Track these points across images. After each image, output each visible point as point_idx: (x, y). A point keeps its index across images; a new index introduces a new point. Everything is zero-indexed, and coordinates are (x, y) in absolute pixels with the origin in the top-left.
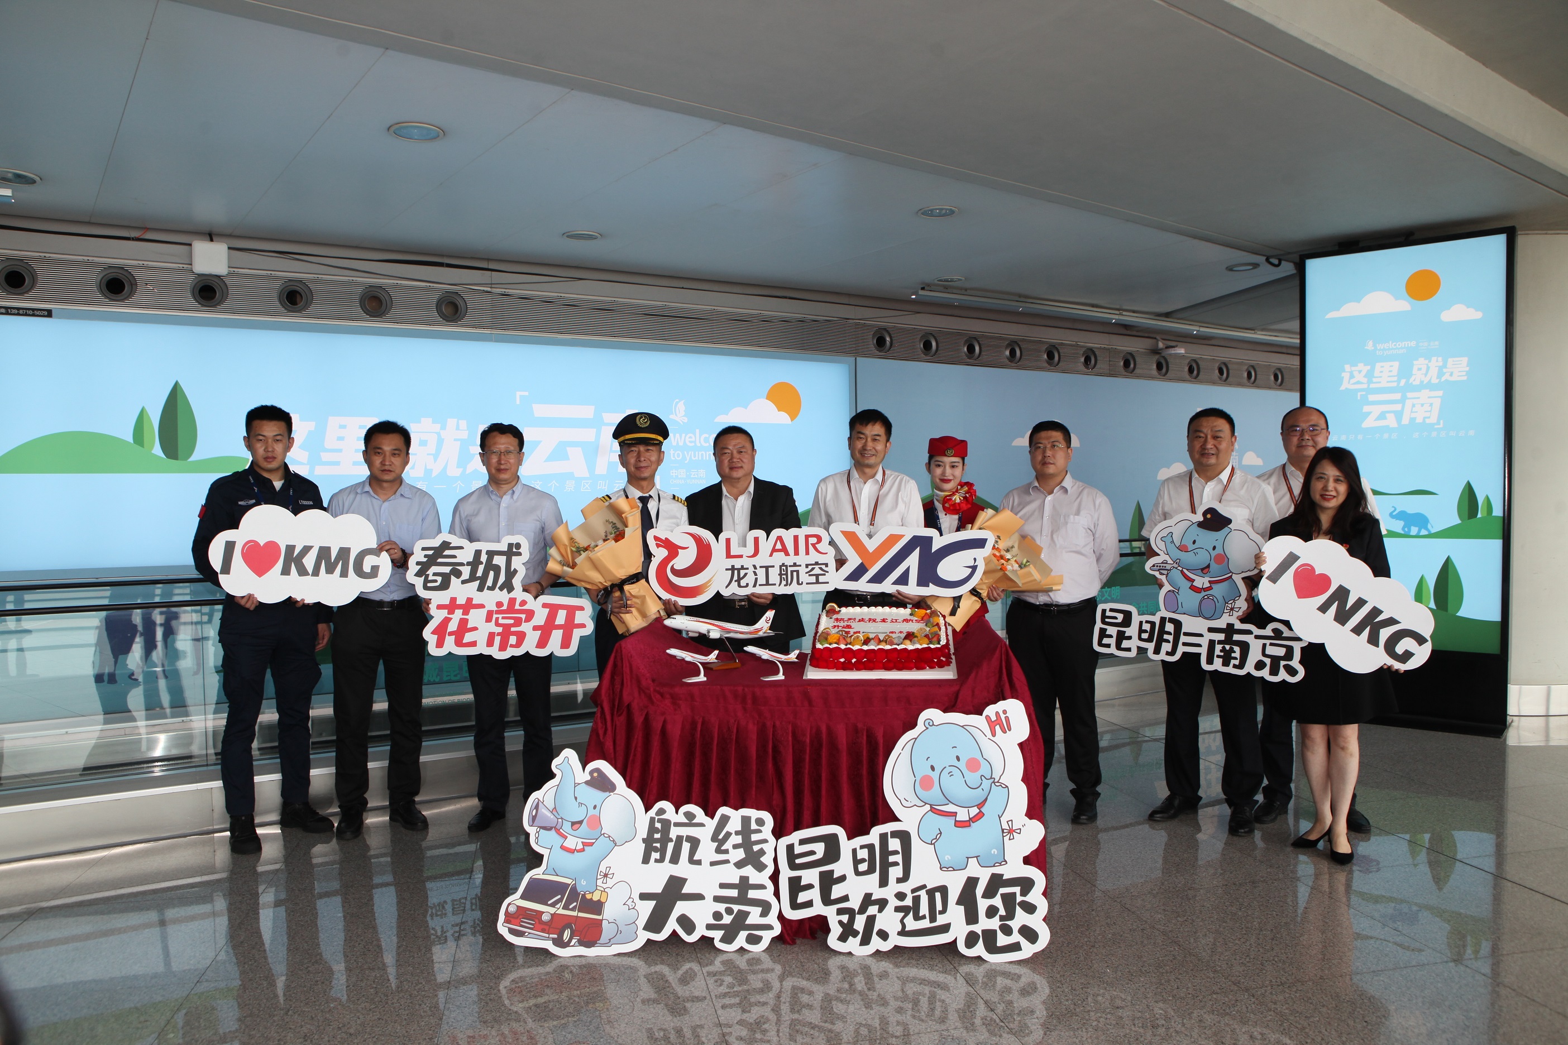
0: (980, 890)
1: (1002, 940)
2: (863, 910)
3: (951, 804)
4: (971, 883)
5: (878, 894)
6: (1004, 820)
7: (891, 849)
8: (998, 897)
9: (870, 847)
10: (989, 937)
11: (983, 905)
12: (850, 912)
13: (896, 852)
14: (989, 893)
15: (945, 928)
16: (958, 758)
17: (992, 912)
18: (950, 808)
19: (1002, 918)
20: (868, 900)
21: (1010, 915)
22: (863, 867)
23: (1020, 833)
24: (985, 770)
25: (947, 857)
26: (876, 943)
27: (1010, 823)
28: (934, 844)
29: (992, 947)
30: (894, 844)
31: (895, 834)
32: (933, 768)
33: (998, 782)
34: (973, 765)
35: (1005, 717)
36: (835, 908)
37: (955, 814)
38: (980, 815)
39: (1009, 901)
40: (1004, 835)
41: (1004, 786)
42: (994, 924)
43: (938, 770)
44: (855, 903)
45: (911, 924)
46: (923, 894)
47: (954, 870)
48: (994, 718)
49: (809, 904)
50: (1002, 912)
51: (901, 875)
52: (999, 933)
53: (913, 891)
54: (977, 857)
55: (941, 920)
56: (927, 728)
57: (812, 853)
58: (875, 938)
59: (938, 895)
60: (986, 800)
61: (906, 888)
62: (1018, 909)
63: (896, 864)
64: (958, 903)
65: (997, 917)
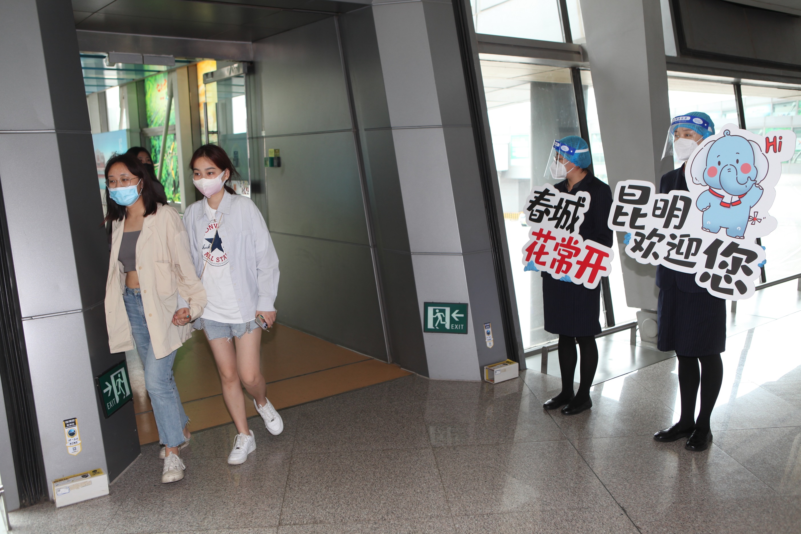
0: (721, 249)
1: (723, 284)
2: (650, 237)
3: (722, 190)
4: (718, 243)
5: (661, 231)
6: (753, 210)
7: (677, 206)
8: (731, 257)
9: (666, 202)
10: (716, 279)
11: (719, 258)
12: (642, 236)
13: (679, 210)
14: (726, 253)
15: (692, 265)
16: (737, 161)
17: (723, 265)
18: (721, 192)
19: (728, 271)
20: (654, 233)
21: (734, 271)
22: (658, 212)
23: (760, 222)
24: (752, 174)
25: (708, 223)
26: (650, 260)
27: (756, 213)
28: (703, 211)
29: (715, 286)
30: (680, 204)
31: (683, 198)
32: (719, 163)
33: (758, 184)
34: (746, 168)
35: (780, 142)
36: (635, 231)
37: (722, 197)
38: (738, 203)
39: (737, 262)
40: (749, 220)
41: (761, 188)
42: (722, 273)
43: (722, 165)
44: (646, 232)
45: (673, 255)
46: (686, 239)
47: (710, 232)
48: (771, 140)
49: (622, 224)
50: (730, 267)
51: (677, 224)
52: (723, 279)
53: (682, 236)
54: (727, 228)
55: (691, 259)
56: (725, 136)
57: (633, 195)
58: (651, 256)
59: (695, 244)
60: (746, 193)
61: (678, 233)
62: (740, 269)
63: (677, 216)
64: (705, 252)
65: (725, 270)
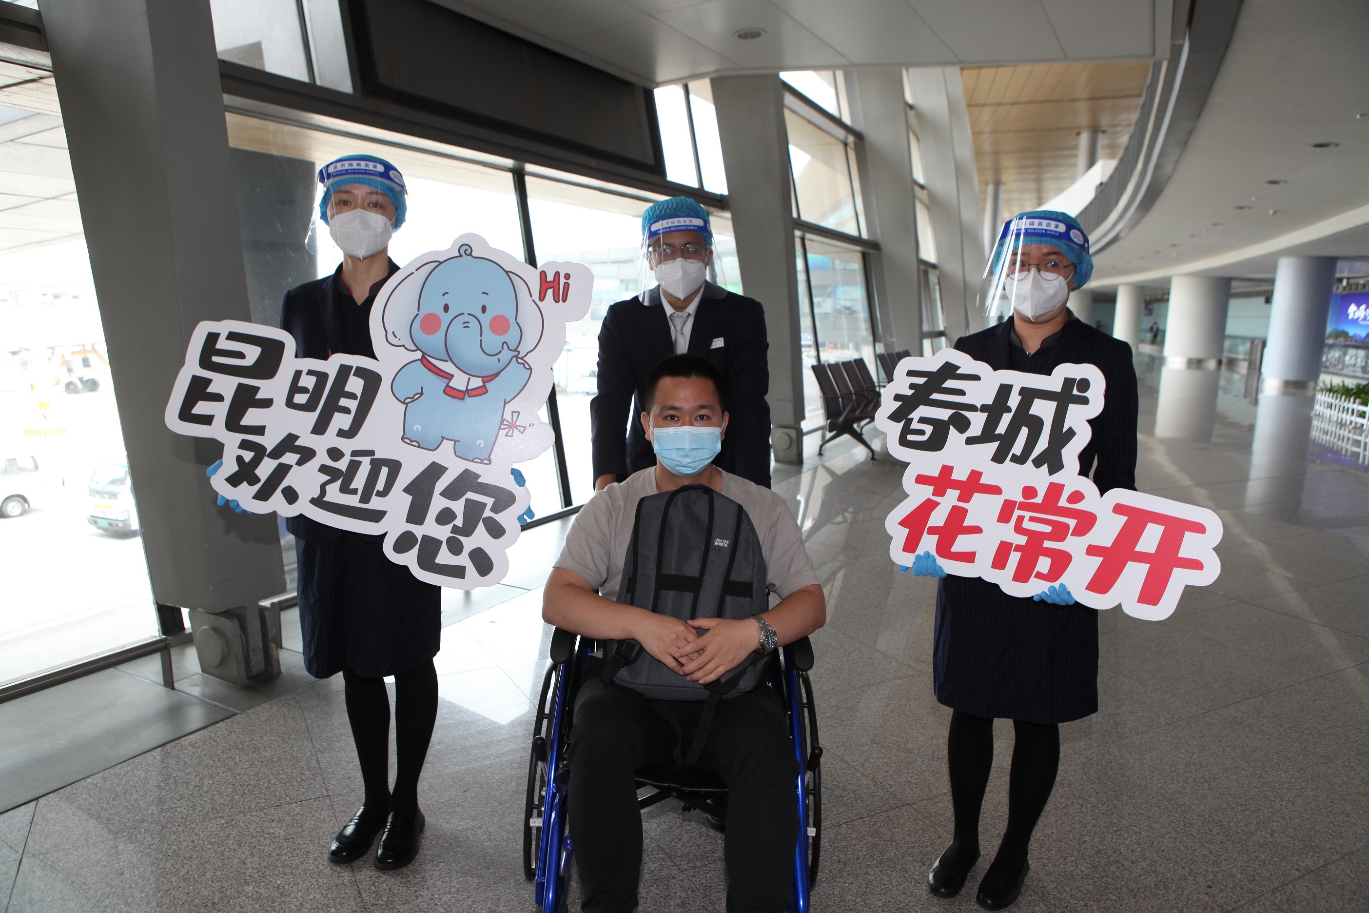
0: (442, 484)
1: (444, 557)
2: (277, 453)
3: (449, 364)
4: (435, 471)
5: (306, 440)
6: (509, 408)
7: (348, 388)
8: (462, 501)
9: (322, 377)
10: (430, 546)
11: (438, 503)
12: (260, 451)
13: (352, 396)
14: (451, 493)
15: (377, 516)
16: (484, 309)
17: (445, 517)
18: (447, 367)
19: (455, 529)
20: (289, 443)
21: (468, 529)
22: (301, 399)
23: (522, 433)
24: (511, 337)
25: (417, 427)
26: (277, 504)
27: (515, 415)
28: (407, 404)
29: (427, 561)
30: (355, 385)
31: (361, 372)
32: (446, 308)
33: (522, 358)
34: (500, 325)
35: (565, 283)
36: (239, 437)
37: (450, 377)
38: (481, 391)
39: (473, 512)
40: (502, 427)
41: (527, 367)
42: (443, 533)
43: (452, 313)
44: (269, 441)
45: (334, 494)
46: (366, 462)
47: (419, 447)
48: (550, 278)
49: (207, 420)
50: (459, 522)
51: (346, 427)
52: (444, 547)
53: (355, 453)
54: (455, 441)
55: (376, 503)
56: (461, 256)
57: (241, 355)
58: (278, 496)
59: (385, 471)
60: (498, 374)
61: (347, 446)
62: (481, 525)
63: (347, 411)
64: (407, 490)
65: (450, 526)
